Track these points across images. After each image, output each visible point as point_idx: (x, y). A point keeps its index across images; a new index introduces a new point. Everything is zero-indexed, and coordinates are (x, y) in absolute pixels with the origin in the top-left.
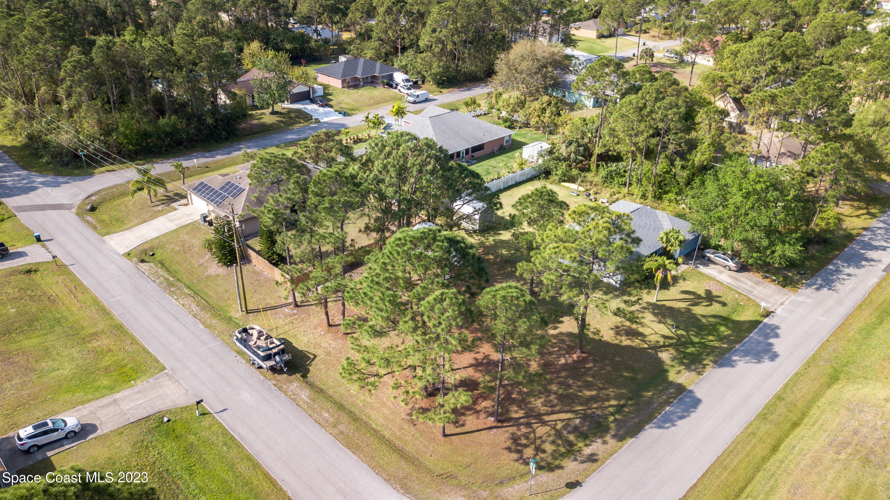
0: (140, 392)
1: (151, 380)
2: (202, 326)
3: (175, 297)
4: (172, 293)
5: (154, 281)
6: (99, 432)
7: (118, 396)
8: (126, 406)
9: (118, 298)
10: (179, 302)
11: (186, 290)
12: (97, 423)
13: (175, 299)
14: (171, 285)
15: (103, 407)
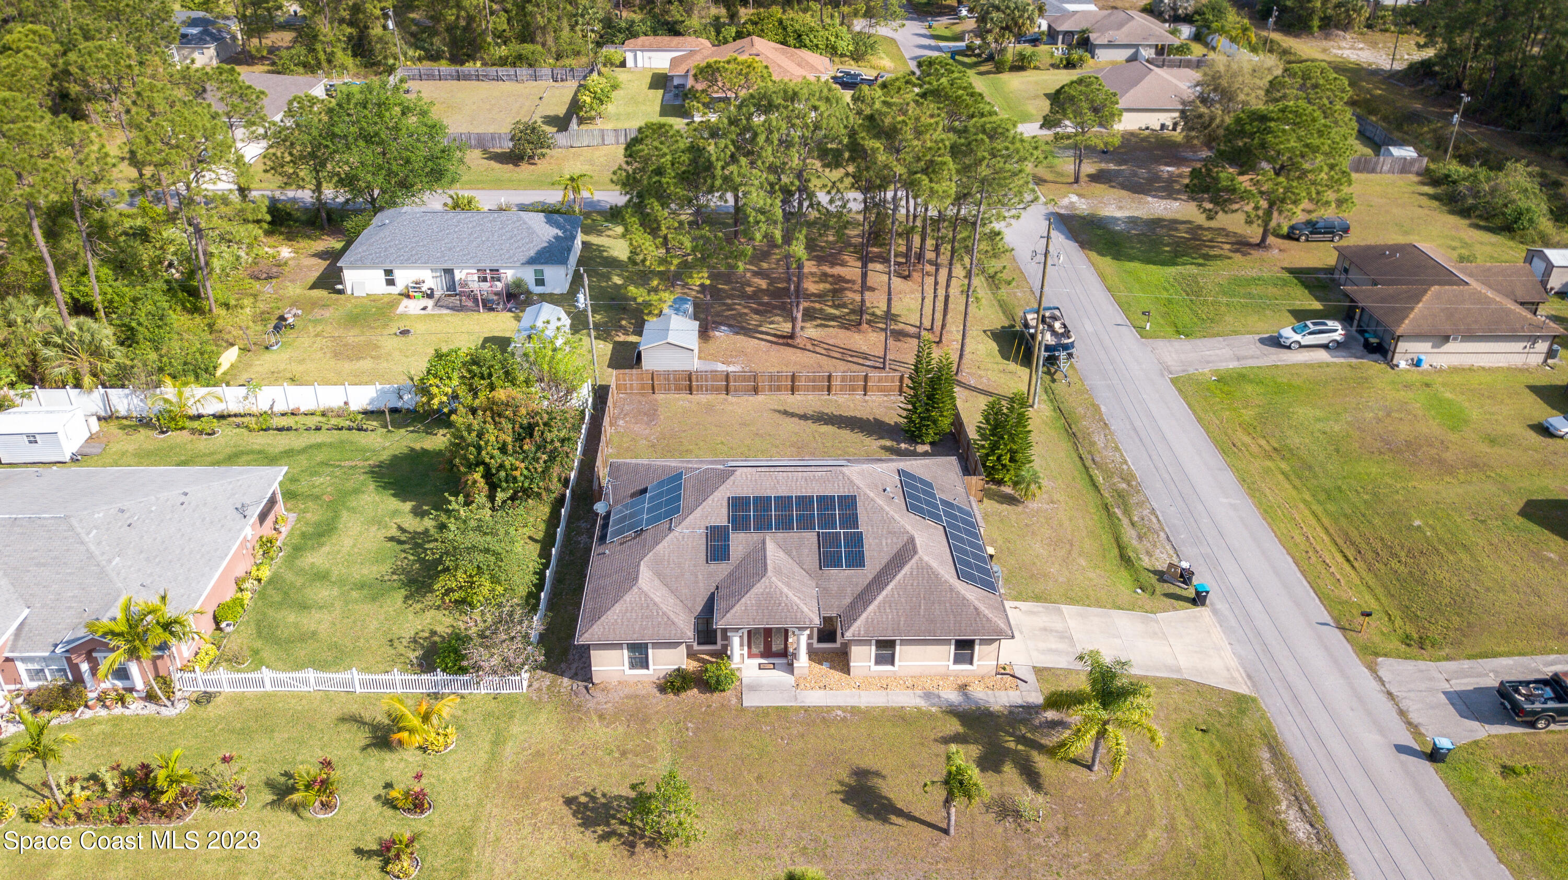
0: (1208, 362)
1: (1191, 371)
2: (1103, 409)
3: (1125, 467)
4: (1128, 478)
5: (1153, 511)
6: (1257, 337)
7: (1232, 365)
8: (1226, 352)
9: (1225, 500)
10: (1122, 455)
11: (1100, 479)
12: (1259, 344)
13: (1126, 462)
14: (1121, 496)
15: (1252, 357)
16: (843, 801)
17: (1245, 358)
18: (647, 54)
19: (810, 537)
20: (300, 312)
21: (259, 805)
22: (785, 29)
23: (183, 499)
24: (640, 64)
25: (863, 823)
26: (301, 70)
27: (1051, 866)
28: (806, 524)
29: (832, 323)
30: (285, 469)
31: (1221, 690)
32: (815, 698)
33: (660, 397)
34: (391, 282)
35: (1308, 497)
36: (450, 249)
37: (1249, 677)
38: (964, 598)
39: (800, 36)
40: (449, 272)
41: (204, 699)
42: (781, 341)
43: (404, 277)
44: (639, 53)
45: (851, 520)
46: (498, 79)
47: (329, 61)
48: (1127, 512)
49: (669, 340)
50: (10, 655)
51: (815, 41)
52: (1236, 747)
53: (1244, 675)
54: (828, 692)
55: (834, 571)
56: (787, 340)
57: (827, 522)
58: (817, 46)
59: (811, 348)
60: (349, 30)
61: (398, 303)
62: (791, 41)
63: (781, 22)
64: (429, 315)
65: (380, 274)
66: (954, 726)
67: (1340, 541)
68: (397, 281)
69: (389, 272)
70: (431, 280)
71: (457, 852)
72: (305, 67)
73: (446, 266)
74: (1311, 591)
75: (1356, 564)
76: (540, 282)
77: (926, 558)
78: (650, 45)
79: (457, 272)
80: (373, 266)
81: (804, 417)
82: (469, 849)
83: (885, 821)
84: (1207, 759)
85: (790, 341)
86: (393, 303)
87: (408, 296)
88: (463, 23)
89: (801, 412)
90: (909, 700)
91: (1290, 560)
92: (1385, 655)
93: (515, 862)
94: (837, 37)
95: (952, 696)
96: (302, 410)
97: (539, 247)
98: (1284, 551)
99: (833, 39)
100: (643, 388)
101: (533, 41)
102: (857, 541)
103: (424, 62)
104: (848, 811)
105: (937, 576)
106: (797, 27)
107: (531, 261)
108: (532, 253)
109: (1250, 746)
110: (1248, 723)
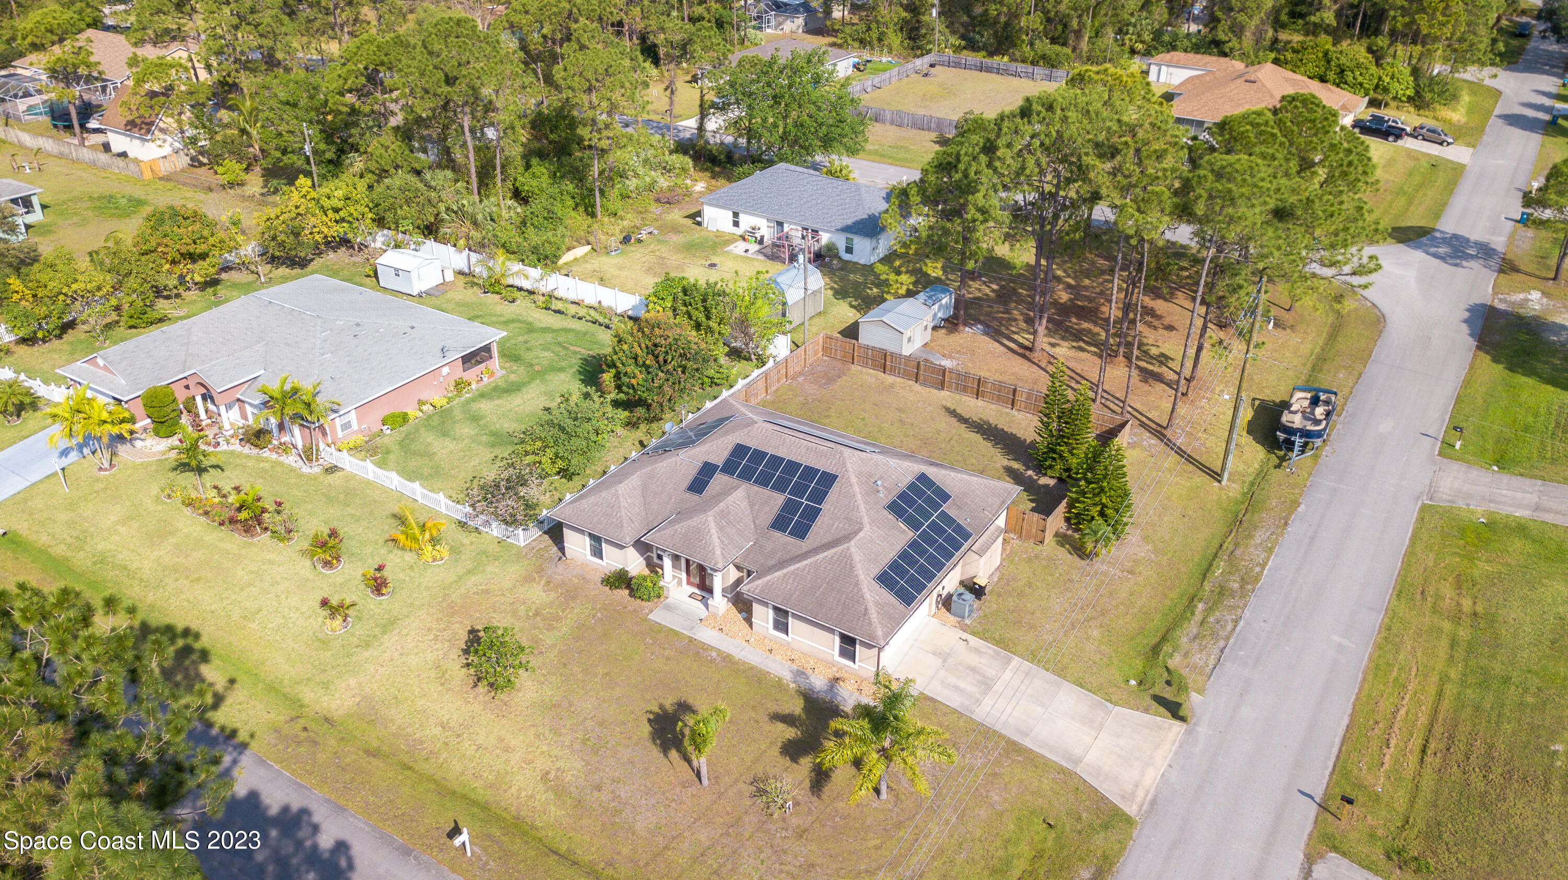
0: (1494, 502)
1: (1461, 504)
2: (1301, 508)
3: (1258, 569)
4: (1249, 580)
7: (1521, 513)
8: (1530, 498)
9: (1338, 640)
11: (1217, 572)
13: (1264, 565)
14: (1221, 594)
16: (649, 720)
17: (1548, 510)
18: (1171, 70)
19: (779, 499)
20: (656, 232)
21: (298, 548)
22: (1329, 62)
23: (408, 330)
24: (1162, 79)
25: (649, 744)
26: (856, 44)
27: (761, 852)
28: (780, 487)
29: (1093, 349)
30: (505, 334)
31: (1103, 798)
32: (707, 635)
33: (855, 368)
34: (736, 224)
35: (1453, 674)
36: (788, 205)
37: (1153, 803)
38: (862, 596)
39: (1342, 71)
40: (780, 224)
41: (332, 469)
42: (1021, 351)
43: (747, 221)
44: (1164, 68)
45: (819, 496)
46: (1016, 75)
47: (880, 40)
48: (1209, 611)
49: (884, 319)
50: (242, 398)
51: (1360, 79)
52: (1065, 853)
53: (1149, 797)
54: (722, 635)
55: (777, 534)
56: (1026, 352)
57: (799, 490)
58: (1361, 84)
59: (1043, 364)
60: (904, 14)
61: (734, 241)
62: (1331, 75)
63: (1326, 54)
64: (747, 258)
65: (730, 214)
66: (796, 707)
67: (1438, 729)
68: (741, 224)
69: (736, 215)
70: (766, 231)
71: (377, 631)
72: (861, 42)
73: (780, 219)
74: (1333, 759)
75: (1428, 759)
76: (849, 250)
77: (853, 550)
78: (1179, 60)
79: (786, 226)
80: (724, 207)
81: (963, 420)
82: (385, 632)
83: (665, 750)
84: (1025, 850)
85: (1027, 353)
86: (731, 240)
87: (744, 239)
88: (1003, 19)
89: (966, 415)
90: (780, 669)
91: (1346, 721)
92: (1344, 854)
93: (402, 654)
94: (1392, 78)
95: (819, 682)
96: (587, 302)
97: (858, 218)
98: (1349, 711)
99: (1387, 80)
100: (844, 356)
101: (1064, 44)
102: (812, 515)
103: (965, 52)
104: (647, 729)
105: (852, 568)
106: (1343, 60)
107: (846, 229)
108: (850, 222)
109: (1082, 859)
110: (1099, 840)
